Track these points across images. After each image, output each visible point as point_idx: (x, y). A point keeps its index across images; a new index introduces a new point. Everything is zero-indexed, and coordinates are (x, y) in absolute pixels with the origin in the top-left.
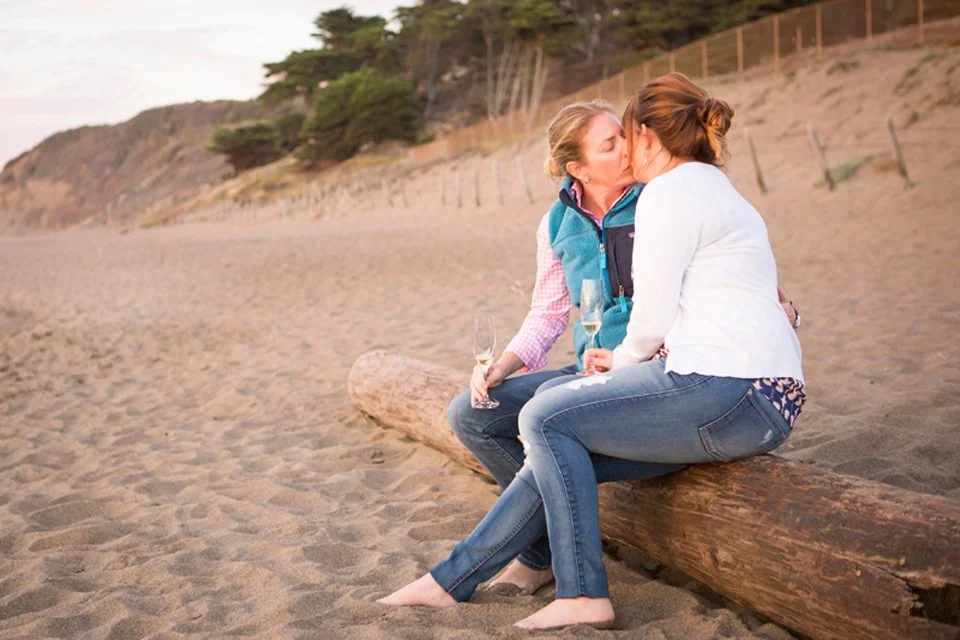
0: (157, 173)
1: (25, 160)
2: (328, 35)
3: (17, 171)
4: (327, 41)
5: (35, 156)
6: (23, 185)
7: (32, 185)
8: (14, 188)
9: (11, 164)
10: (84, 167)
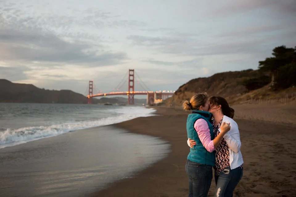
0: (221, 90)
1: (184, 86)
2: (277, 54)
3: (182, 89)
4: (276, 55)
5: (187, 85)
6: (184, 93)
7: (186, 93)
8: (181, 94)
9: (181, 87)
10: (200, 88)
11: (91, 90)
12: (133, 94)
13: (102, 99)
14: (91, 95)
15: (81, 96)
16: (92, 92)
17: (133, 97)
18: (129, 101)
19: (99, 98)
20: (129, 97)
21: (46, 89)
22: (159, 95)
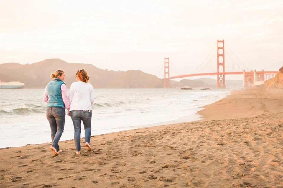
11: (167, 70)
12: (224, 74)
13: (181, 81)
14: (167, 76)
15: (154, 77)
16: (168, 73)
17: (224, 79)
18: (219, 83)
19: (178, 80)
20: (218, 78)
21: (109, 70)
22: (261, 74)
